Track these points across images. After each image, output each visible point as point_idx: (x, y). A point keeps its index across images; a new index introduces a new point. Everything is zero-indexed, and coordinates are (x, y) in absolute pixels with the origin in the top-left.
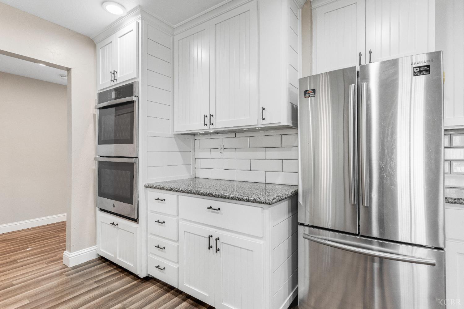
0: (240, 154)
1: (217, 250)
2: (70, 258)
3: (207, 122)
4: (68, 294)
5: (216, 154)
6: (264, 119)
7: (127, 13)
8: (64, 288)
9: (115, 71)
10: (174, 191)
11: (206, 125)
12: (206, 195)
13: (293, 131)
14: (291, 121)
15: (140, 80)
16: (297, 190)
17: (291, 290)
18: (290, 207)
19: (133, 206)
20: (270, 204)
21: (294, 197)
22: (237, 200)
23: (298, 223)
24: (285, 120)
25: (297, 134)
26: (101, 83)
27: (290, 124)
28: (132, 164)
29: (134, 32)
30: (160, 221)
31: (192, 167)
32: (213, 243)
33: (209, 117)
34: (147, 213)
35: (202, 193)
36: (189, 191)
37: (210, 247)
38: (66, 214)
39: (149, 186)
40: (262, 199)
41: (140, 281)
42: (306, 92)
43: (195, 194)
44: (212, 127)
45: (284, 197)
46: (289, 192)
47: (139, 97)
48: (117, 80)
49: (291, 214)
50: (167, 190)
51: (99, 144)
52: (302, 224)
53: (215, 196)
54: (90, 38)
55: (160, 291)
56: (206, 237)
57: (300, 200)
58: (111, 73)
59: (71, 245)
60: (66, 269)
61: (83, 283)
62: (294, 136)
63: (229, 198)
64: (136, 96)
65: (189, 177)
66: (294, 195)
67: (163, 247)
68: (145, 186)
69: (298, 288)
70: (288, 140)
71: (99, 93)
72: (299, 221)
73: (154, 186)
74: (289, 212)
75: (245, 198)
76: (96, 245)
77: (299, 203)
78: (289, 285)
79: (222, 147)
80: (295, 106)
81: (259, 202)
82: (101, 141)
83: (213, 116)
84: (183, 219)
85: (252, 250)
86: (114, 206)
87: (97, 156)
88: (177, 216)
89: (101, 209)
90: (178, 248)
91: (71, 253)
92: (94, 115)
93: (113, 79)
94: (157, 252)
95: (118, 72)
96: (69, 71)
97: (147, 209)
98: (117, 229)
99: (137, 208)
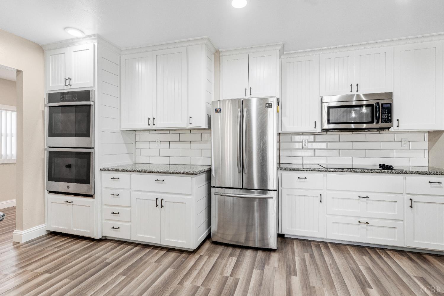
0: (173, 145)
1: (162, 207)
2: (22, 235)
3: (151, 123)
4: (35, 257)
5: (154, 145)
6: (191, 124)
7: (85, 36)
8: (27, 255)
9: (70, 78)
10: (128, 171)
11: (150, 125)
12: (154, 173)
13: (209, 131)
14: (207, 126)
15: (96, 89)
16: (211, 167)
17: (207, 228)
18: (207, 178)
19: (90, 185)
20: (196, 174)
21: (209, 171)
22: (176, 174)
23: (212, 186)
24: (204, 124)
25: (211, 133)
26: (51, 85)
27: (207, 128)
28: (89, 154)
29: (91, 51)
30: (114, 194)
31: (134, 155)
32: (159, 202)
33: (151, 119)
34: (102, 190)
35: (151, 171)
36: (141, 171)
37: (157, 206)
38: (15, 200)
39: (105, 169)
40: (192, 172)
41: (96, 242)
42: (216, 109)
43: (146, 172)
44: (154, 126)
45: (204, 171)
46: (206, 168)
47: (95, 101)
48: (71, 85)
49: (207, 182)
50: (122, 171)
51: (49, 137)
52: (214, 187)
53: (160, 173)
54: (39, 45)
55: (114, 245)
56: (154, 200)
57: (213, 173)
58: (65, 79)
59: (24, 224)
60: (19, 244)
61: (44, 250)
62: (209, 135)
63: (170, 173)
64: (92, 101)
65: (131, 163)
66: (209, 170)
67: (118, 213)
68: (100, 169)
69: (211, 228)
70: (205, 136)
71: (49, 93)
72: (212, 185)
73: (110, 169)
74: (206, 181)
75: (181, 172)
76: (45, 223)
77: (212, 175)
78: (206, 225)
79: (159, 140)
80: (210, 116)
81: (189, 174)
82: (52, 134)
83: (154, 119)
84: (135, 191)
85: (185, 203)
86: (68, 187)
87: (46, 147)
88: (130, 189)
89: (51, 192)
90: (131, 211)
91: (23, 230)
92: (43, 112)
93: (67, 84)
94: (113, 217)
95: (73, 79)
96: (19, 72)
97: (102, 187)
98: (71, 206)
99: (93, 187)
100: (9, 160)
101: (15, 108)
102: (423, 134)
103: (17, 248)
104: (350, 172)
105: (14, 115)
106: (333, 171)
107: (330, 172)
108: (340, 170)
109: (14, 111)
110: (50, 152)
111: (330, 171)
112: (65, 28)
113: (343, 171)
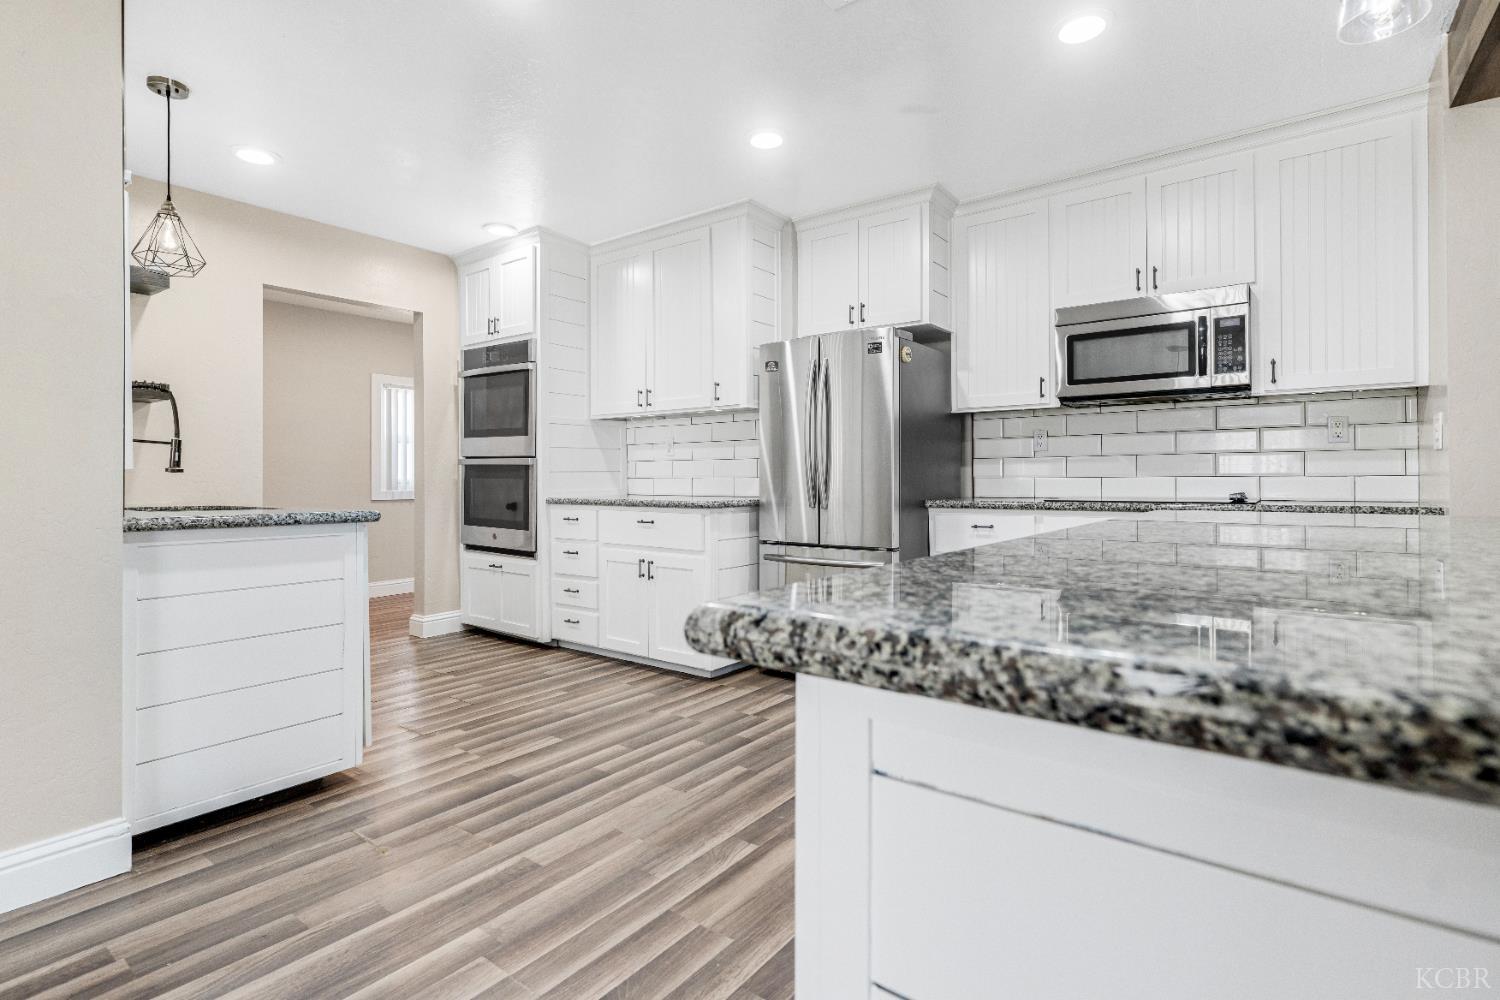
1: (650, 578)
2: (423, 623)
3: (643, 401)
5: (661, 453)
6: (718, 400)
9: (497, 318)
10: (591, 504)
11: (642, 405)
12: (636, 506)
15: (538, 336)
18: (754, 523)
19: (529, 532)
20: (709, 508)
22: (673, 507)
23: (760, 541)
26: (466, 336)
28: (527, 468)
29: (528, 262)
30: (570, 552)
31: (622, 476)
32: (644, 569)
33: (644, 393)
34: (550, 541)
35: (631, 503)
36: (613, 502)
37: (641, 576)
39: (555, 500)
41: (539, 649)
42: (767, 363)
43: (622, 505)
44: (649, 409)
45: (748, 503)
47: (538, 364)
48: (498, 333)
49: (752, 532)
50: (581, 503)
51: (465, 437)
52: (764, 542)
53: (648, 506)
54: (448, 258)
56: (636, 564)
58: (488, 321)
59: (425, 603)
60: (419, 640)
63: (664, 506)
64: (532, 362)
65: (616, 493)
66: (755, 505)
67: (576, 591)
68: (547, 501)
71: (465, 351)
72: (761, 538)
73: (562, 500)
74: (751, 530)
75: (683, 503)
76: (459, 609)
77: (760, 515)
79: (671, 440)
81: (697, 507)
82: (469, 432)
83: (649, 391)
84: (607, 544)
85: (691, 570)
86: (495, 537)
87: (461, 458)
88: (597, 541)
89: (470, 547)
90: (598, 585)
91: (424, 614)
92: (456, 388)
93: (492, 330)
94: (567, 599)
95: (501, 321)
96: (418, 315)
97: (550, 536)
98: (500, 574)
99: (534, 535)
100: (402, 493)
101: (410, 382)
102: (1399, 402)
103: (415, 643)
104: (1101, 510)
105: (411, 394)
106: (1057, 509)
107: (1051, 511)
108: (1076, 505)
109: (410, 388)
110: (468, 468)
111: (1049, 509)
112: (485, 225)
113: (1083, 509)
